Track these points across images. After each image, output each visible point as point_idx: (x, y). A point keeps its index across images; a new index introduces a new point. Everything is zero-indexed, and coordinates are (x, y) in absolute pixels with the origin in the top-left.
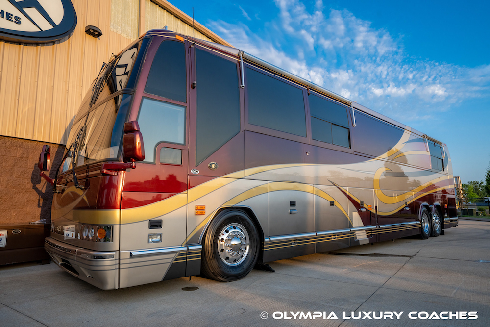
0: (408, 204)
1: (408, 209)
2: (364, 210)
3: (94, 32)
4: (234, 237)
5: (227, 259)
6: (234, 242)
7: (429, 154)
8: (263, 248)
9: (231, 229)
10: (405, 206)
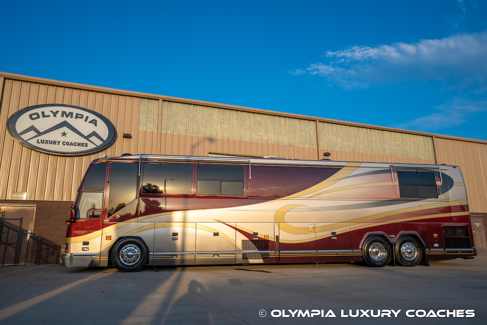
0: (337, 234)
1: (336, 238)
2: (257, 239)
3: (127, 136)
4: (130, 251)
5: (125, 261)
6: (130, 254)
7: (397, 183)
8: (149, 258)
9: (128, 247)
10: (331, 235)
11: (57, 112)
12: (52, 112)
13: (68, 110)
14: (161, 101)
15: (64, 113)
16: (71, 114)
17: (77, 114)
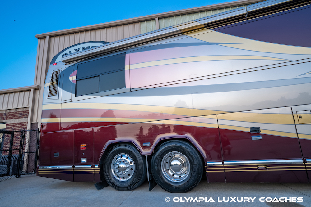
11: (79, 49)
12: (76, 50)
13: (85, 45)
14: (157, 19)
15: (83, 48)
16: (88, 48)
17: (93, 47)
